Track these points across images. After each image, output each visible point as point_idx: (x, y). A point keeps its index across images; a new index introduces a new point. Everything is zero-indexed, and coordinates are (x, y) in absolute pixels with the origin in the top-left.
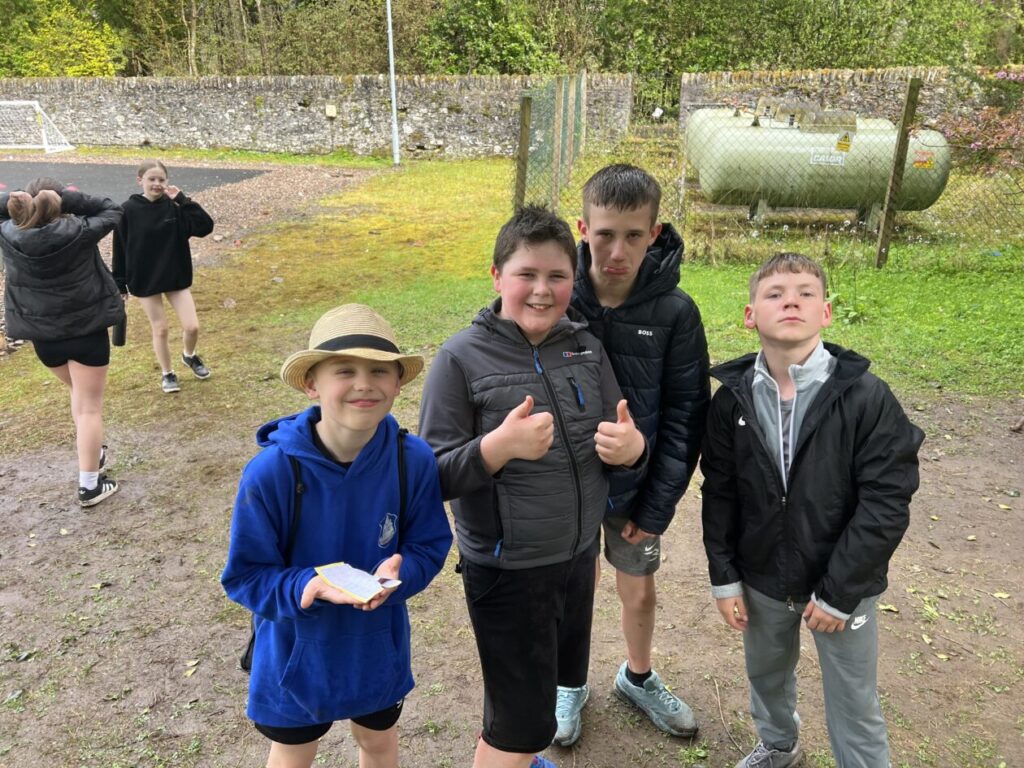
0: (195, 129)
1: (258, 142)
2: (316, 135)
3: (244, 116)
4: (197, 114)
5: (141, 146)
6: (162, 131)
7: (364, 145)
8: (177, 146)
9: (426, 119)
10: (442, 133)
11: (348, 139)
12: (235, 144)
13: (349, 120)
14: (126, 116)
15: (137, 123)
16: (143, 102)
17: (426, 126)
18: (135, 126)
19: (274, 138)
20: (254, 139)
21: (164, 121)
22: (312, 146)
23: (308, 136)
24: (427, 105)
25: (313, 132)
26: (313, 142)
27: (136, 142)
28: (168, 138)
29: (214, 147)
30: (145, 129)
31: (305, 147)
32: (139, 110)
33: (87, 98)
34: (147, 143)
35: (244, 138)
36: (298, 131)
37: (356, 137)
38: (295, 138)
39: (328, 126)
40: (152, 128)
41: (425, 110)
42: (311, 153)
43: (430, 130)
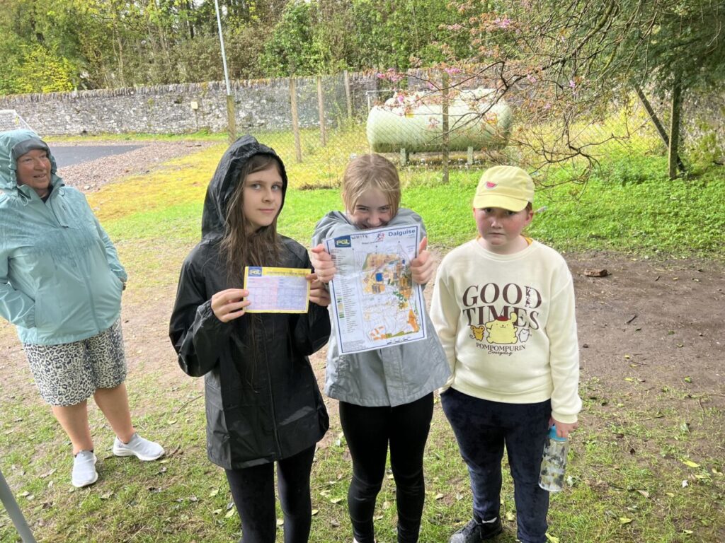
0: (113, 121)
1: (152, 128)
2: (187, 121)
3: (142, 112)
4: (114, 112)
5: (81, 134)
6: (93, 124)
7: (217, 126)
8: (103, 133)
9: (254, 107)
10: (264, 116)
11: (206, 123)
12: (138, 130)
13: (206, 110)
14: (71, 116)
15: (78, 119)
16: (81, 106)
17: (254, 112)
18: (77, 121)
19: (161, 124)
20: (150, 126)
21: (94, 117)
22: (185, 128)
23: (182, 122)
24: (253, 99)
25: (185, 119)
26: (184, 126)
27: (78, 132)
28: (97, 128)
29: (126, 132)
30: (83, 123)
31: (180, 129)
32: (79, 112)
33: (47, 105)
34: (85, 132)
35: (143, 125)
36: (175, 119)
37: (211, 121)
38: (174, 124)
39: (194, 115)
40: (87, 122)
41: (252, 102)
42: (185, 133)
43: (256, 114)
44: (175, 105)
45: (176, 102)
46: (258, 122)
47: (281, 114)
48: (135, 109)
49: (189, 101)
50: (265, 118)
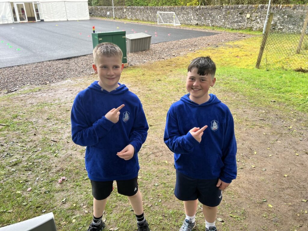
0: (209, 20)
1: (225, 25)
2: (242, 24)
3: (223, 17)
4: (211, 16)
5: (196, 25)
6: (202, 21)
7: (256, 27)
8: (204, 25)
9: (279, 19)
10: (283, 24)
11: (251, 25)
12: (219, 26)
13: (253, 19)
14: (194, 17)
15: (196, 18)
16: (199, 13)
17: (278, 22)
18: (195, 19)
19: (230, 24)
20: (224, 24)
21: (203, 18)
22: (240, 27)
23: (239, 23)
24: (280, 15)
25: (241, 23)
26: (240, 26)
27: (195, 24)
28: (202, 23)
29: (213, 26)
30: (197, 20)
31: (238, 27)
32: (197, 15)
33: (187, 11)
34: (197, 24)
35: (222, 24)
36: (237, 22)
37: (254, 25)
38: (235, 24)
39: (246, 21)
40: (199, 20)
41: (279, 17)
42: (240, 29)
43: (279, 23)
44: (239, 15)
45: (240, 14)
46: (279, 27)
47: (293, 25)
48: (220, 16)
49: (246, 14)
50: (283, 26)
